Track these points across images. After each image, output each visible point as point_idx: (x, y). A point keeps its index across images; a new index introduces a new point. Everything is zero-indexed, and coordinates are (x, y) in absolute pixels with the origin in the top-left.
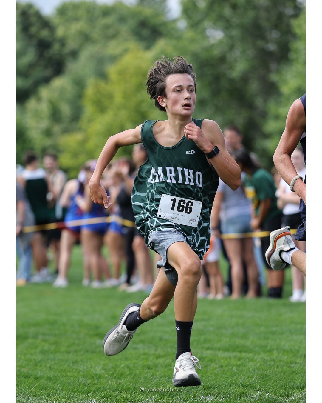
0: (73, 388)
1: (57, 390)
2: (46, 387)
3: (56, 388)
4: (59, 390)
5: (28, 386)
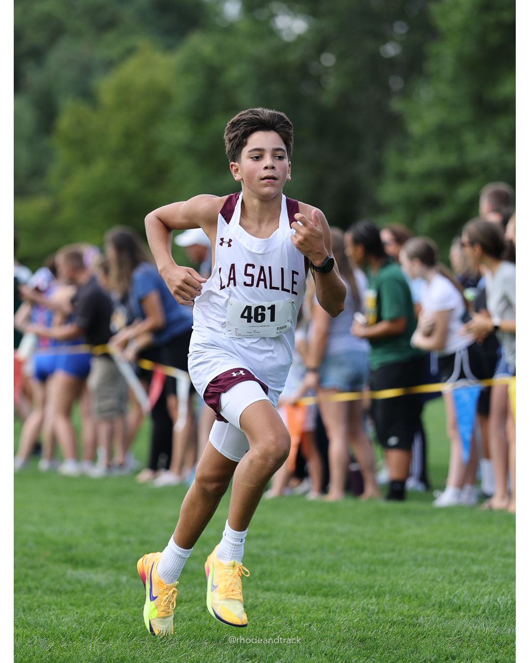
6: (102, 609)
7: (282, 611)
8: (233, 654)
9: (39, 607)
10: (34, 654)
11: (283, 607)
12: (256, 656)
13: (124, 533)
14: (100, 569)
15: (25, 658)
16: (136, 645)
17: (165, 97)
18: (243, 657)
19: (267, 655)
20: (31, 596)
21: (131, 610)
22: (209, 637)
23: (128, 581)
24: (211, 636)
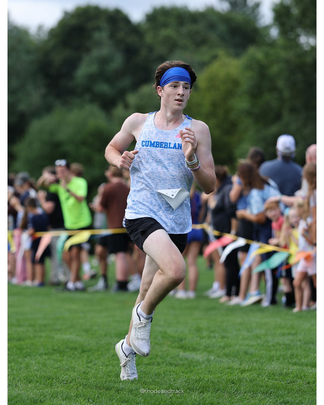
0: (155, 401)
1: (138, 403)
2: (128, 400)
3: (137, 401)
4: (141, 403)
5: (109, 398)
6: (200, 375)
7: (303, 377)
8: (275, 401)
9: (164, 373)
10: (162, 400)
11: (304, 374)
12: (288, 402)
13: (212, 332)
14: (198, 352)
15: (156, 402)
16: (219, 396)
17: (236, 83)
18: (281, 403)
19: (295, 402)
20: (159, 367)
21: (217, 375)
22: (261, 391)
23: (214, 359)
24: (262, 391)
